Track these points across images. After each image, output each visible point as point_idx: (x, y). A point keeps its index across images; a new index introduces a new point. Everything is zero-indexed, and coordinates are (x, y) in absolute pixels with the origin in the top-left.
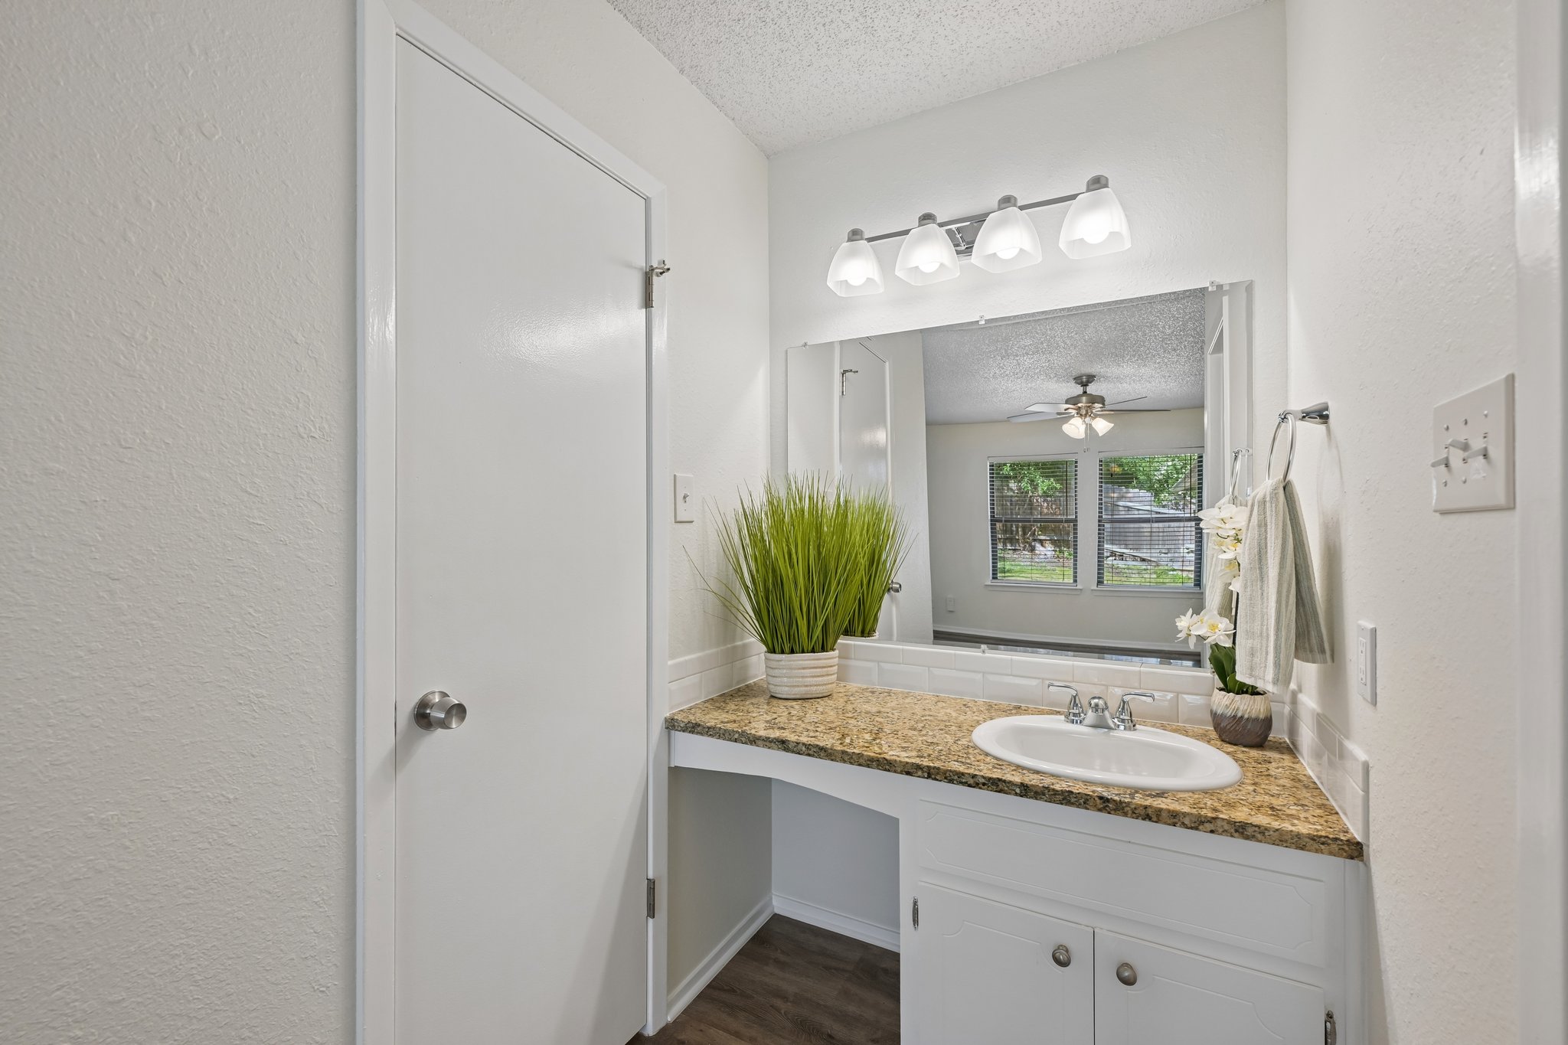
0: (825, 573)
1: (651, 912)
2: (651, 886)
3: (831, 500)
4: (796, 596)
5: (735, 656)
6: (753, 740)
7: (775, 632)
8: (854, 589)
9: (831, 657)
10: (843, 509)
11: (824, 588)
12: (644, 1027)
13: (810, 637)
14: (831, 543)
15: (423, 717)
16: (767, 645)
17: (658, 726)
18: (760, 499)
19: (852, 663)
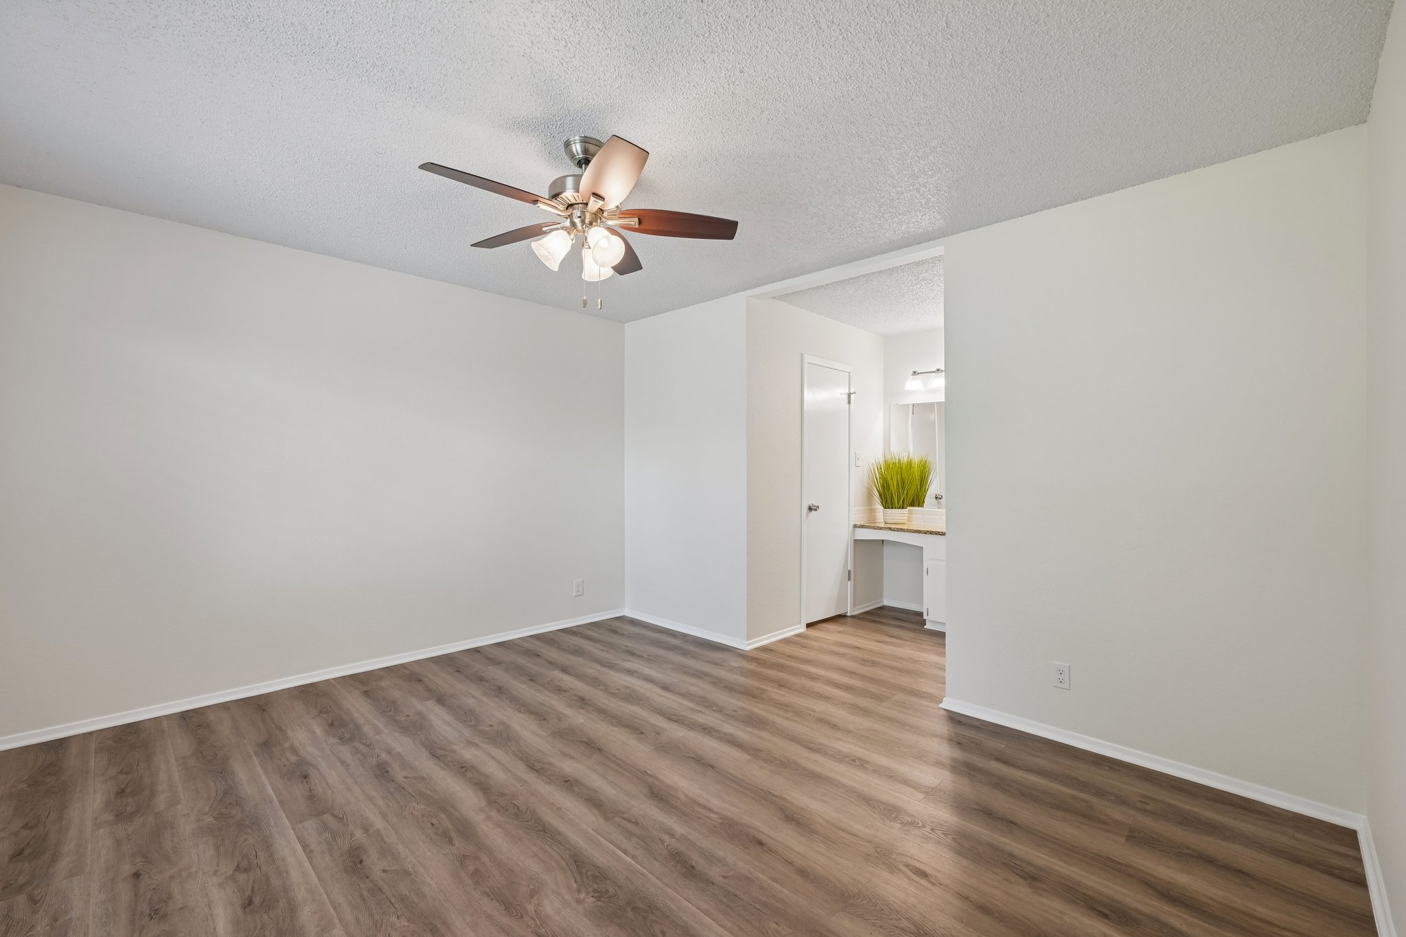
0: (903, 483)
1: (849, 579)
2: (849, 572)
3: (906, 459)
4: (894, 489)
5: (872, 512)
6: (881, 528)
7: (886, 502)
8: (913, 487)
9: (905, 511)
10: (910, 464)
11: (903, 488)
12: (846, 613)
13: (898, 504)
14: (905, 475)
15: (810, 509)
16: (883, 506)
17: (851, 526)
18: (881, 460)
19: (913, 515)
